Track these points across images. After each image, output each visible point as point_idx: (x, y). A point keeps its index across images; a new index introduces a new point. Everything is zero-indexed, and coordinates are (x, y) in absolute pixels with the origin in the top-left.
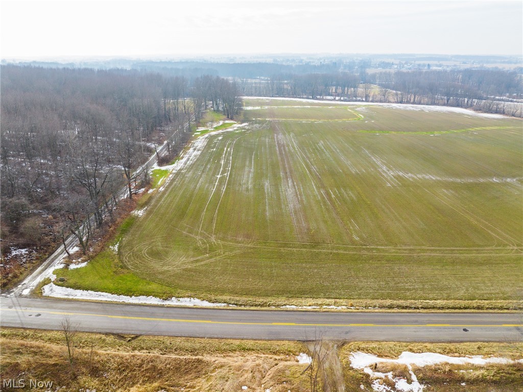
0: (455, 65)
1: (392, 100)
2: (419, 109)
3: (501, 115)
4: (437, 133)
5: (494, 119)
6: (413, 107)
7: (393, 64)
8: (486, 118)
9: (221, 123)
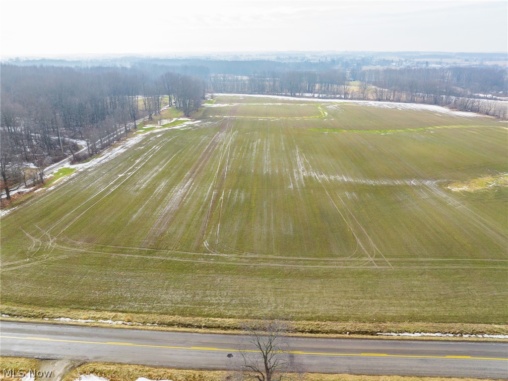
0: (455, 63)
1: (371, 98)
2: (394, 107)
3: (475, 114)
4: (390, 132)
5: (466, 117)
6: (388, 105)
7: (393, 61)
8: (458, 116)
9: (174, 119)
